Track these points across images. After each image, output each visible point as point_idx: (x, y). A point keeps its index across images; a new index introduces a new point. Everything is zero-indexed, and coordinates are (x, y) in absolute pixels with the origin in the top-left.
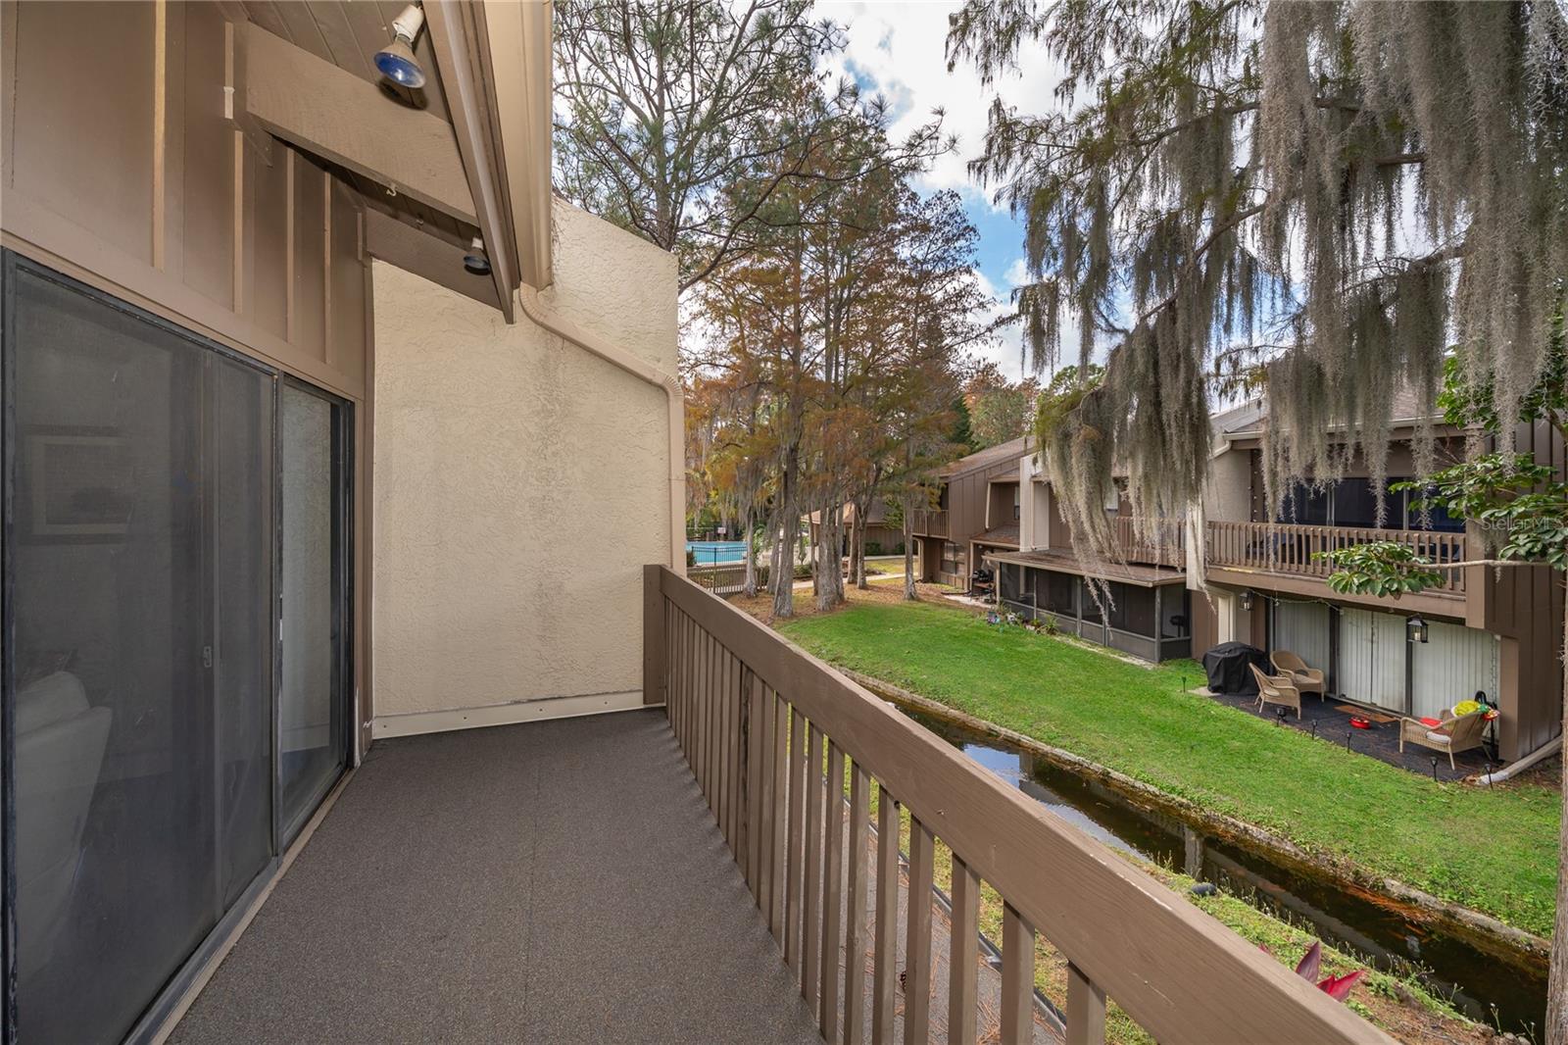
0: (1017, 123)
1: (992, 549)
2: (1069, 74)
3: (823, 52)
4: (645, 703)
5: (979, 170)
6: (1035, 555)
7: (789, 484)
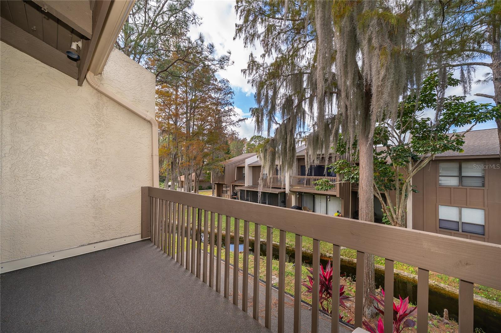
0: (256, 62)
1: (237, 186)
2: (264, 53)
3: (193, 24)
4: (142, 238)
5: (244, 73)
6: (249, 187)
7: (173, 166)
